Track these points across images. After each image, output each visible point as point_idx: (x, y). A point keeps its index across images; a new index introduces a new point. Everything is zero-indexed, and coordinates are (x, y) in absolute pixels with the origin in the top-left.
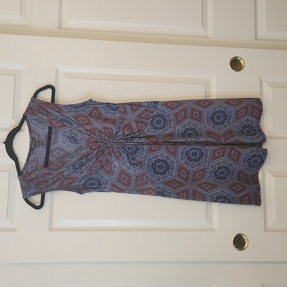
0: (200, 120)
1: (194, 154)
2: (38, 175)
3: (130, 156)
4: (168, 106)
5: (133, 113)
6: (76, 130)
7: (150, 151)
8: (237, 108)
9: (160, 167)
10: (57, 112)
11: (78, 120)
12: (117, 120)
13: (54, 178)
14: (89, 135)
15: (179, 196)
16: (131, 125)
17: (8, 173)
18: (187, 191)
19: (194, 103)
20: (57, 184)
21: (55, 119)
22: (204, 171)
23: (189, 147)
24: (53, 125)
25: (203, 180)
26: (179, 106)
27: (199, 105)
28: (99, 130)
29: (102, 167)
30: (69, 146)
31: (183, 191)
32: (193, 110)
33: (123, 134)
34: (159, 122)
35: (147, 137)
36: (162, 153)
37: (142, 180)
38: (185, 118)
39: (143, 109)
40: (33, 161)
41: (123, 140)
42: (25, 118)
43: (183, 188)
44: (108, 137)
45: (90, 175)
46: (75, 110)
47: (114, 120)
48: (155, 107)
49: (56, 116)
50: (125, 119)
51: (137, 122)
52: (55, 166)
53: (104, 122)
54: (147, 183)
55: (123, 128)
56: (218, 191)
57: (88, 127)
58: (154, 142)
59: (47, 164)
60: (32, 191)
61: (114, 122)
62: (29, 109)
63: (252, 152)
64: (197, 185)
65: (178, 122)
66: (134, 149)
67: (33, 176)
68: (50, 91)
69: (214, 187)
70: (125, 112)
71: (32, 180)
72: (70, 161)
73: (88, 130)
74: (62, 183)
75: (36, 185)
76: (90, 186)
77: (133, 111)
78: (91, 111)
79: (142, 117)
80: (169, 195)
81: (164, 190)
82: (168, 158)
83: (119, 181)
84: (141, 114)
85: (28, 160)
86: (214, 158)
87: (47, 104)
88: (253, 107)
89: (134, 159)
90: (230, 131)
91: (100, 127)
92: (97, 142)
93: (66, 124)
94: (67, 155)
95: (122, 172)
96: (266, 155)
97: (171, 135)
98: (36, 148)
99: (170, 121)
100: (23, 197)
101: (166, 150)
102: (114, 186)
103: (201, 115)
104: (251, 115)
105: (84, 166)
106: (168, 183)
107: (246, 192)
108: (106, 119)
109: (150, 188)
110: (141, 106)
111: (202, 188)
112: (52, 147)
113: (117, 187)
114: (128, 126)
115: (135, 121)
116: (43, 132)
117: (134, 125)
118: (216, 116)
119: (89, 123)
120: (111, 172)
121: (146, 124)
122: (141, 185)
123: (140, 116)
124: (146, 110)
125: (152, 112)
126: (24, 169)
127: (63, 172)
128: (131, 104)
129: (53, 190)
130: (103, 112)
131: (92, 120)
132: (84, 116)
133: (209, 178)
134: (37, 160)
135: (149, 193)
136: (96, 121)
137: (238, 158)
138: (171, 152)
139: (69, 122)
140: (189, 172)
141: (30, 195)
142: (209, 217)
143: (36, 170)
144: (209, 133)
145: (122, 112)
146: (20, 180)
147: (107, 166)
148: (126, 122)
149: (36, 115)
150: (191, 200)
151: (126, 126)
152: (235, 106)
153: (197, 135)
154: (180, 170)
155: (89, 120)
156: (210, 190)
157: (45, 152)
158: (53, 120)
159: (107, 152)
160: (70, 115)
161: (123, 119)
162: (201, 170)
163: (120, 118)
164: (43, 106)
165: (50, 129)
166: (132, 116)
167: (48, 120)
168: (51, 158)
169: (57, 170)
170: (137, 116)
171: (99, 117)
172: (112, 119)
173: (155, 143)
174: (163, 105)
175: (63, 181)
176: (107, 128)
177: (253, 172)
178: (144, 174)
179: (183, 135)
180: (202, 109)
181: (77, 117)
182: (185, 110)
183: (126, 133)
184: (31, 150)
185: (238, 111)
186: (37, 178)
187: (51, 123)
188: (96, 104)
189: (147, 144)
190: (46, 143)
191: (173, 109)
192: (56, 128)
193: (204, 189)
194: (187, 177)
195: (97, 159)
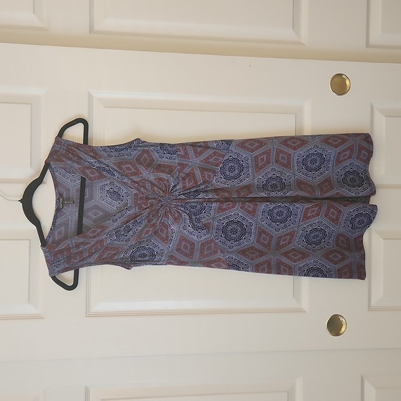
0: (288, 165)
1: (279, 214)
2: (68, 245)
3: (194, 217)
4: (245, 148)
5: (196, 157)
6: (119, 182)
7: (221, 209)
8: (338, 150)
9: (234, 231)
10: (92, 157)
11: (121, 169)
12: (175, 167)
13: (91, 248)
14: (137, 189)
15: (258, 269)
16: (194, 174)
17: (28, 241)
18: (268, 263)
19: (281, 143)
20: (96, 256)
21: (89, 168)
22: (292, 235)
23: (273, 205)
24: (87, 176)
25: (291, 247)
26: (260, 147)
27: (287, 146)
28: (151, 182)
29: (156, 233)
30: (110, 204)
31: (264, 262)
32: (279, 152)
33: (184, 187)
34: (232, 169)
35: (216, 190)
36: (236, 212)
37: (209, 248)
38: (268, 162)
39: (210, 152)
40: (61, 225)
41: (183, 194)
42: (47, 166)
43: (264, 258)
44: (163, 191)
45: (140, 243)
46: (116, 153)
47: (171, 166)
48: (228, 149)
49: (91, 163)
50: (187, 165)
51: (203, 170)
52: (91, 233)
53: (158, 171)
54: (216, 252)
55: (184, 179)
56: (310, 261)
57: (136, 179)
58: (226, 198)
59: (80, 229)
60: (62, 267)
61: (170, 170)
62: (53, 153)
63: (357, 210)
64: (282, 254)
65: (258, 168)
66: (199, 207)
67: (62, 246)
68: (80, 126)
69: (304, 256)
70: (186, 155)
71: (61, 252)
72: (112, 226)
73: (135, 182)
74: (101, 255)
75: (66, 258)
76: (140, 259)
77: (197, 154)
78: (139, 156)
79: (209, 163)
80: (245, 268)
81: (239, 262)
82: (244, 219)
83: (178, 250)
84: (208, 158)
85: (54, 223)
86: (306, 217)
87: (77, 146)
88: (361, 148)
89: (199, 220)
90: (328, 180)
91: (152, 178)
92: (147, 198)
93: (105, 173)
94: (108, 216)
95: (183, 239)
96: (375, 214)
97: (248, 188)
98: (65, 207)
99: (248, 167)
100: (50, 274)
101: (242, 208)
102: (171, 257)
103: (290, 158)
104: (357, 158)
105: (131, 232)
106: (243, 252)
107: (346, 262)
108: (160, 166)
109: (219, 260)
110: (208, 148)
111: (288, 257)
112: (87, 206)
113: (176, 259)
114: (191, 175)
115: (200, 168)
116: (73, 184)
117: (198, 173)
118: (309, 160)
119: (137, 173)
120: (167, 239)
121: (214, 172)
122: (207, 255)
123: (206, 161)
124: (215, 153)
125: (223, 156)
126: (49, 236)
127: (102, 240)
128: (194, 145)
129: (90, 264)
130: (156, 156)
131: (141, 168)
132: (130, 163)
133: (298, 243)
134: (66, 224)
135: (219, 267)
136: (147, 169)
137: (338, 218)
138: (248, 211)
139: (109, 172)
140: (272, 237)
141: (59, 272)
142: (296, 294)
143: (66, 237)
144: (300, 184)
145: (182, 156)
146: (45, 252)
147: (162, 231)
148: (187, 170)
149: (63, 161)
150: (274, 273)
151: (188, 175)
152: (336, 147)
153: (283, 186)
154: (260, 234)
155: (136, 168)
156: (299, 260)
157: (77, 213)
158: (87, 168)
159: (161, 212)
160: (110, 162)
161: (183, 166)
162: (288, 235)
163: (179, 164)
164: (71, 149)
165: (83, 180)
166: (195, 161)
167: (79, 168)
168: (86, 221)
169: (94, 237)
170: (202, 161)
171: (150, 164)
172: (168, 166)
173: (227, 200)
174: (238, 145)
175: (103, 252)
176: (161, 179)
177: (357, 234)
178: (212, 241)
179: (264, 187)
180: (291, 151)
181: (119, 165)
182: (268, 153)
183: (188, 185)
184: (58, 210)
185: (340, 153)
186: (68, 249)
187: (84, 173)
188: (146, 146)
189: (216, 201)
190: (79, 201)
191: (252, 151)
192: (91, 179)
193: (291, 260)
194: (269, 244)
195: (149, 221)
